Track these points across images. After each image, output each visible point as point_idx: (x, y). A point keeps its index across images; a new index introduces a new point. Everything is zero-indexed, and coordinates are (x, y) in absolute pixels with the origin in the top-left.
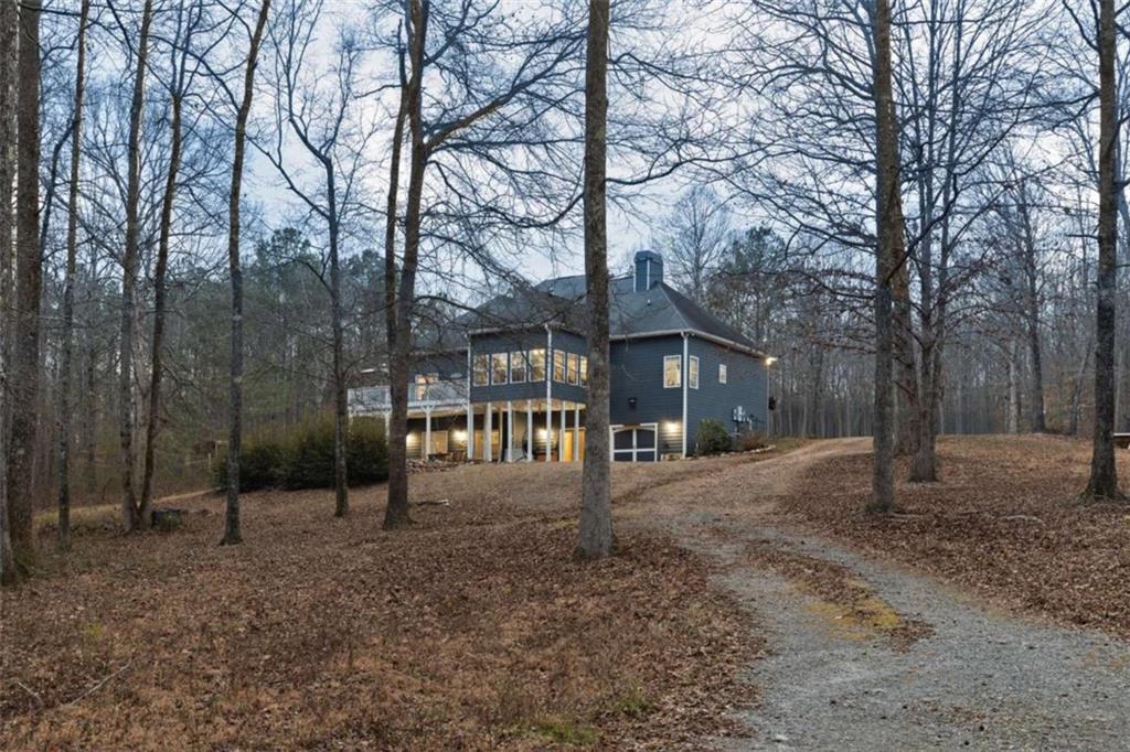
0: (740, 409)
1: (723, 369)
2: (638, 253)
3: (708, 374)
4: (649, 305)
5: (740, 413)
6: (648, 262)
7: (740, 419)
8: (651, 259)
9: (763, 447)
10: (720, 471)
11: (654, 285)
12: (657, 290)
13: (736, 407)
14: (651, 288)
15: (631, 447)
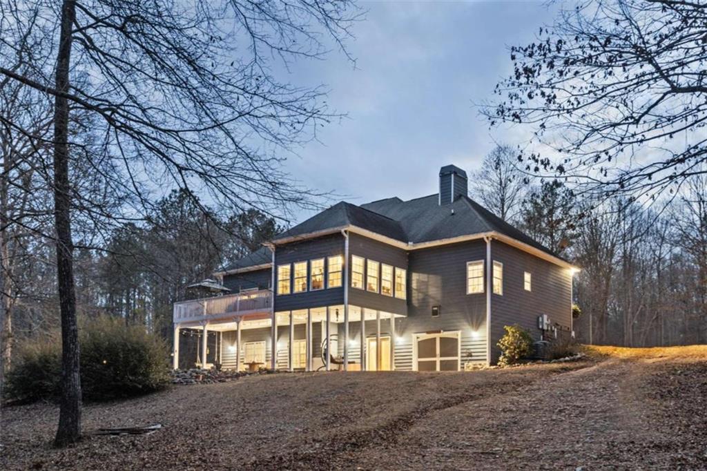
0: (545, 317)
1: (527, 277)
2: (442, 168)
3: (512, 280)
4: (453, 214)
5: (545, 321)
6: (453, 175)
7: (545, 328)
8: (455, 173)
9: (571, 354)
10: (529, 383)
11: (458, 198)
12: (460, 202)
13: (542, 315)
14: (454, 201)
15: (435, 356)
